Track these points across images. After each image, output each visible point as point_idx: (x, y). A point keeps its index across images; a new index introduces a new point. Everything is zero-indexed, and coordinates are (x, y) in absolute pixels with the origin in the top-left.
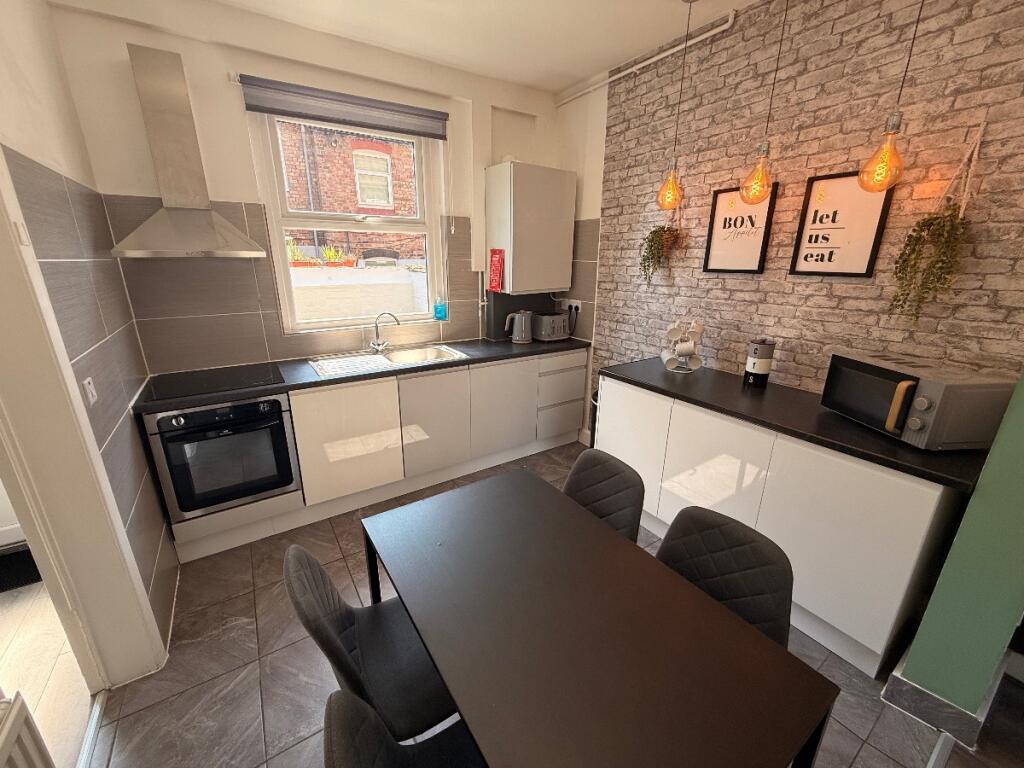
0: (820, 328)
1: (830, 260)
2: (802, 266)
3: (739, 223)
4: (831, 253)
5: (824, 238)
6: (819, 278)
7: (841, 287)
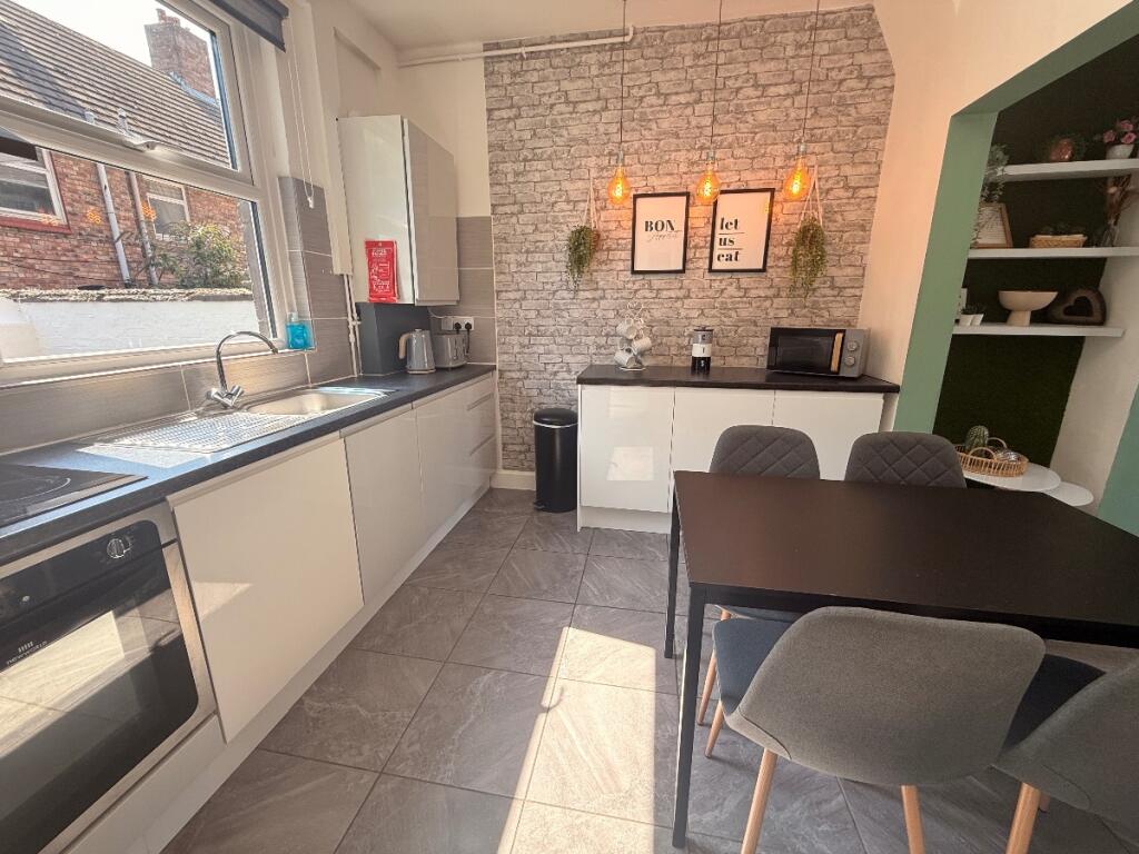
0: (734, 314)
1: (736, 259)
2: (717, 265)
3: (660, 227)
4: (737, 253)
5: (731, 241)
6: (729, 275)
7: (745, 280)
